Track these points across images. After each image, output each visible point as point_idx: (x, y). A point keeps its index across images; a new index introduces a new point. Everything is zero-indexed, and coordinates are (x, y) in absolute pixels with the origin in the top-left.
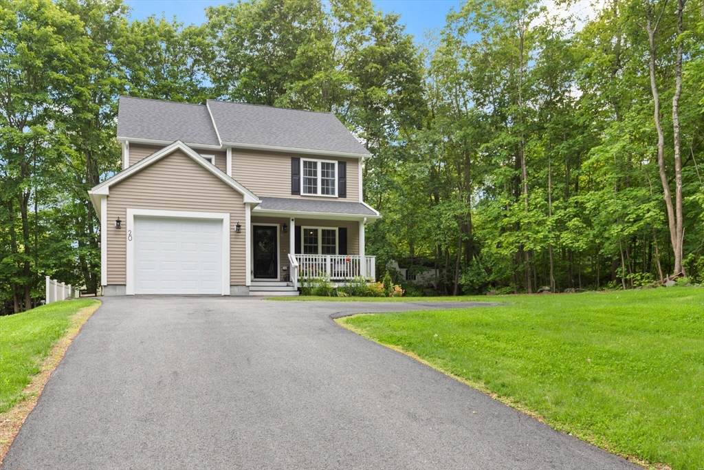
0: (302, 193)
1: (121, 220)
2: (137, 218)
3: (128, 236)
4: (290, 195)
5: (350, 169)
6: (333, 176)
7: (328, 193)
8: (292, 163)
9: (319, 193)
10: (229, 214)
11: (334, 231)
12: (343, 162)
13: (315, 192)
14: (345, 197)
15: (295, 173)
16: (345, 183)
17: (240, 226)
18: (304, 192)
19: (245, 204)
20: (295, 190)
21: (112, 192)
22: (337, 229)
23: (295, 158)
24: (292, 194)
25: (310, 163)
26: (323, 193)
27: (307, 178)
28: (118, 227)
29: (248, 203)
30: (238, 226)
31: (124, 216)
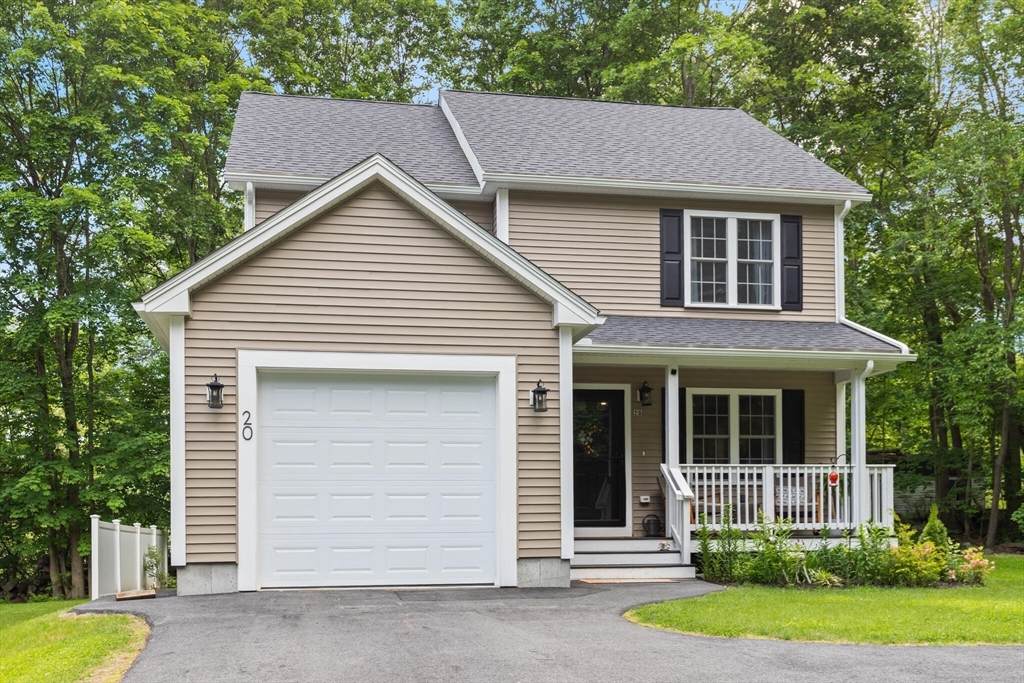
0: (688, 303)
1: (221, 381)
2: (265, 376)
3: (241, 426)
4: (658, 308)
5: (810, 233)
6: (769, 254)
7: (753, 300)
8: (661, 225)
9: (732, 301)
10: (512, 361)
11: (771, 400)
12: (794, 216)
13: (722, 298)
14: (801, 309)
15: (671, 250)
16: (800, 271)
17: (544, 392)
18: (693, 300)
19: (557, 329)
20: (671, 295)
21: (200, 307)
22: (778, 394)
23: (669, 209)
24: (662, 305)
25: (708, 221)
26: (741, 299)
27: (699, 263)
28: (215, 403)
29: (567, 326)
30: (540, 392)
31: (231, 373)
